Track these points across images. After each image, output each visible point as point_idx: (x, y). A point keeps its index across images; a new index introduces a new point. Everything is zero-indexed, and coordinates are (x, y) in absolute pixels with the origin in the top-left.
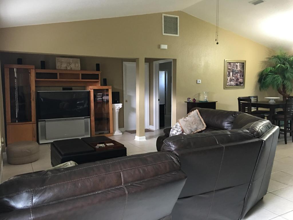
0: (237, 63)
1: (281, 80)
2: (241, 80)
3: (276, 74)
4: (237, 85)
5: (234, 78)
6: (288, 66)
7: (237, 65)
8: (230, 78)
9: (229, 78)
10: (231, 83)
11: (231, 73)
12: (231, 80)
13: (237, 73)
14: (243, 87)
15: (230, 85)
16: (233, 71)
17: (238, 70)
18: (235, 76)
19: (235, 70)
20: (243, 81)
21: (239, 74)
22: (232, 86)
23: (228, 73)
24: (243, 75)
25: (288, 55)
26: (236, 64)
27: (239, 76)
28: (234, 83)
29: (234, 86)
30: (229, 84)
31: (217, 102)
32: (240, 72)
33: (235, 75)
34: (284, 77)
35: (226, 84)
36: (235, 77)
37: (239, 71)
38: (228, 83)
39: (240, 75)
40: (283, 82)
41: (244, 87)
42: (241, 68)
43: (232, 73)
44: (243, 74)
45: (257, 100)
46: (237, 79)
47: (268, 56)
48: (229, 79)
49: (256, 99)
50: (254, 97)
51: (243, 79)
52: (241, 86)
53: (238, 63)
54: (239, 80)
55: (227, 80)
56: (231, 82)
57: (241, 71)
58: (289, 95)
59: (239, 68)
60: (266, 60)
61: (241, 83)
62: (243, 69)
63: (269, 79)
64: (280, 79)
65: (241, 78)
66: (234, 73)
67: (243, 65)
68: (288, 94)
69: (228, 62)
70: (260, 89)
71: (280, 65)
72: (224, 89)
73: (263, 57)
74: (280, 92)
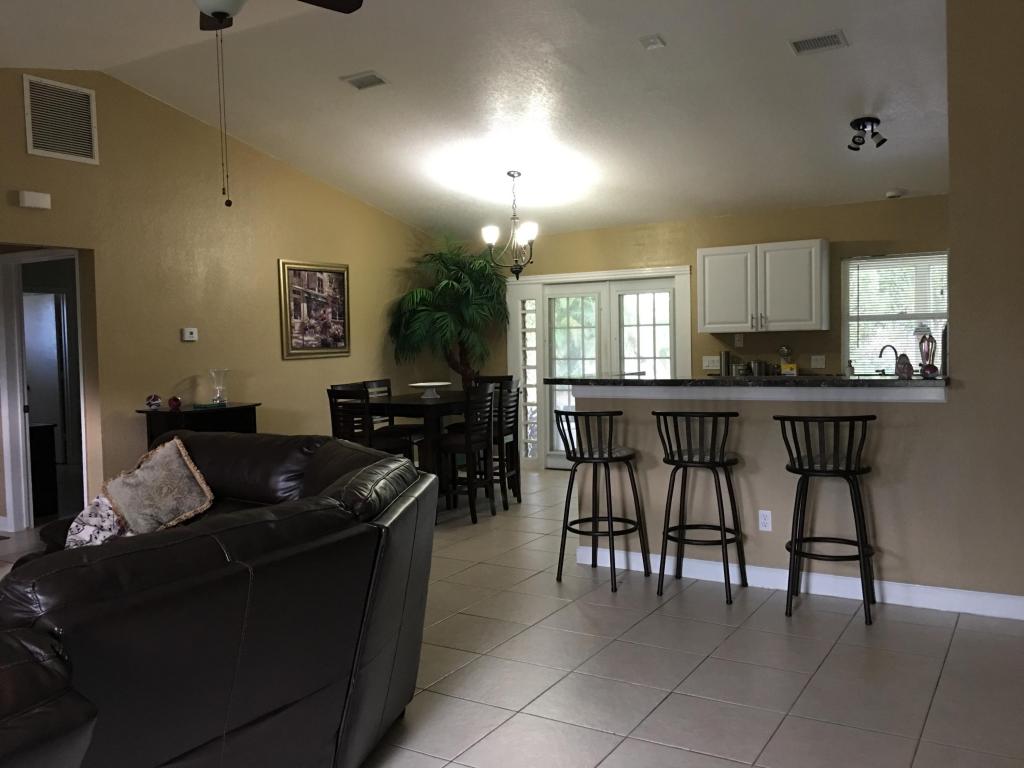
0: (321, 272)
1: (453, 328)
2: (336, 329)
3: (438, 308)
4: (324, 344)
5: (313, 322)
6: (470, 285)
7: (320, 280)
8: (303, 324)
9: (297, 323)
10: (306, 338)
11: (304, 307)
12: (304, 329)
13: (323, 305)
14: (346, 351)
15: (304, 347)
16: (308, 300)
17: (325, 294)
18: (318, 315)
19: (317, 296)
20: (344, 332)
21: (330, 310)
22: (310, 348)
23: (292, 304)
24: (342, 314)
25: (468, 254)
26: (319, 275)
27: (330, 316)
28: (317, 339)
29: (317, 348)
30: (297, 343)
31: (259, 404)
32: (332, 302)
33: (315, 310)
34: (461, 320)
35: (287, 344)
36: (316, 319)
37: (331, 299)
38: (296, 338)
39: (333, 313)
40: (459, 334)
41: (348, 352)
42: (334, 289)
43: (305, 305)
44: (341, 310)
45: (389, 391)
46: (326, 327)
47: (413, 255)
48: (297, 327)
49: (386, 389)
50: (380, 383)
51: (344, 327)
52: (337, 347)
53: (325, 274)
54: (330, 327)
55: (292, 327)
56: (304, 334)
57: (334, 300)
58: (478, 372)
59: (328, 290)
60: (409, 266)
61: (336, 339)
62: (342, 293)
63: (420, 326)
64: (450, 326)
65: (337, 323)
66: (314, 307)
67: (340, 278)
68: (476, 371)
69: (289, 269)
70: (397, 358)
71: (448, 284)
72: (283, 359)
73: (399, 256)
74: (454, 366)
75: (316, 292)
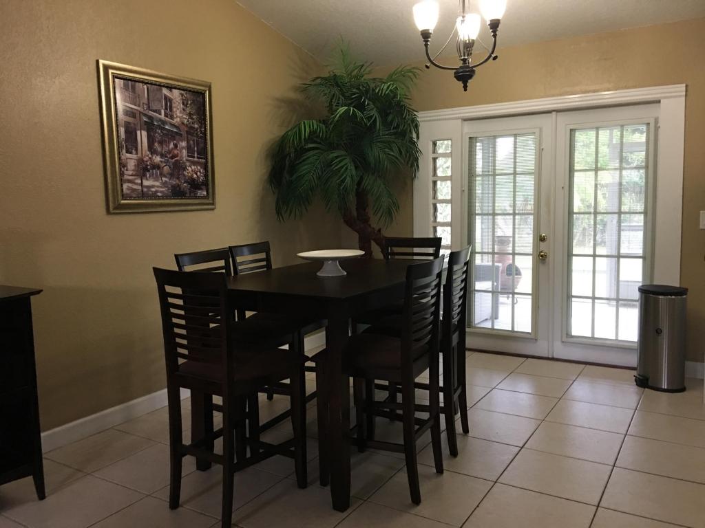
0: (170, 88)
1: (354, 172)
2: (193, 171)
4: (177, 192)
5: (157, 159)
7: (168, 101)
8: (140, 161)
9: (131, 160)
10: (146, 183)
11: (142, 136)
12: (144, 169)
13: (172, 136)
14: (209, 202)
15: (143, 195)
16: (150, 126)
17: (176, 121)
18: (166, 149)
19: (164, 123)
20: (206, 176)
21: (184, 144)
22: (154, 196)
23: (122, 130)
24: (203, 149)
26: (165, 91)
27: (185, 152)
28: (165, 184)
29: (165, 197)
30: (134, 190)
32: (188, 133)
33: (161, 143)
34: (362, 163)
35: (114, 190)
36: (162, 156)
37: (184, 130)
38: (129, 181)
39: (189, 148)
40: (359, 184)
41: (213, 204)
42: (190, 114)
43: (144, 133)
44: (202, 145)
45: (268, 259)
46: (178, 168)
48: (131, 165)
49: (263, 255)
50: (254, 248)
51: (206, 168)
52: (196, 197)
53: (176, 92)
54: (185, 169)
55: (123, 165)
56: (143, 176)
57: (190, 131)
59: (180, 115)
61: (195, 185)
62: (202, 121)
65: (194, 163)
66: (158, 137)
67: (198, 99)
69: (115, 77)
72: (108, 212)
75: (163, 116)
